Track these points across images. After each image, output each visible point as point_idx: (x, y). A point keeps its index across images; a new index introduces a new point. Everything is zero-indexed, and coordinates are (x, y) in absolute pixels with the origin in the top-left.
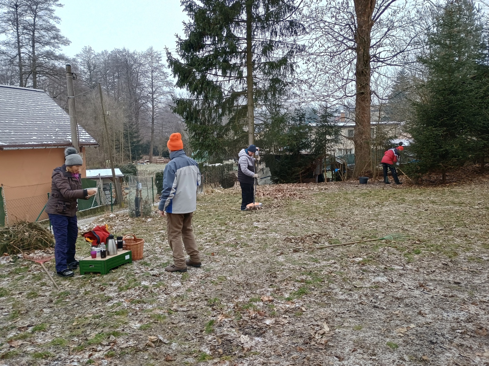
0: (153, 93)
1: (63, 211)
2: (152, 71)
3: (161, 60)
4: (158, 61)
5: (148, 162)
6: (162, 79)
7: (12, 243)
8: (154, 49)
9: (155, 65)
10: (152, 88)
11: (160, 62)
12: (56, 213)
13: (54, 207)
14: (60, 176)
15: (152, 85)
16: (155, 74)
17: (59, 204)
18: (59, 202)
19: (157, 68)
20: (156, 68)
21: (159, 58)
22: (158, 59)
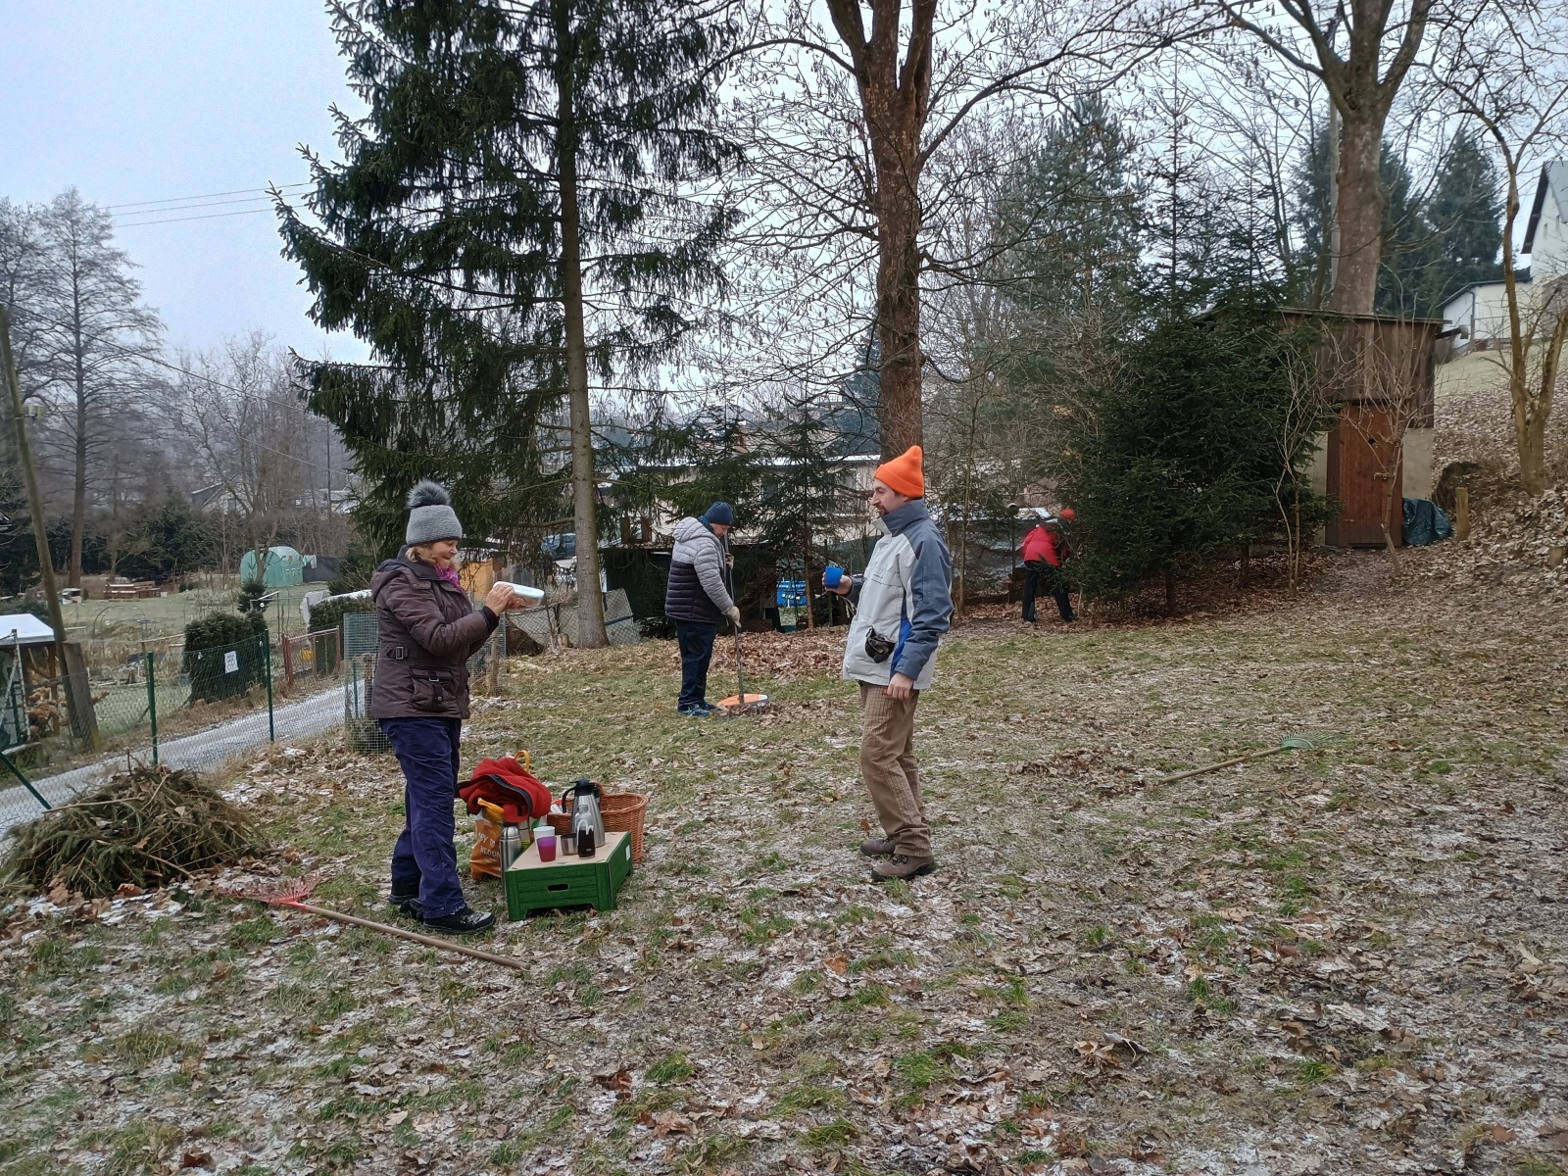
0: (79, 351)
1: (435, 701)
2: (76, 275)
3: (110, 237)
4: (96, 240)
5: (75, 594)
6: (115, 304)
7: (140, 845)
8: (80, 194)
9: (86, 252)
10: (77, 334)
11: (105, 243)
12: (414, 713)
13: (401, 693)
14: (407, 581)
15: (78, 322)
16: (89, 283)
17: (417, 678)
18: (417, 672)
19: (96, 265)
20: (92, 264)
21: (103, 228)
22: (96, 231)
